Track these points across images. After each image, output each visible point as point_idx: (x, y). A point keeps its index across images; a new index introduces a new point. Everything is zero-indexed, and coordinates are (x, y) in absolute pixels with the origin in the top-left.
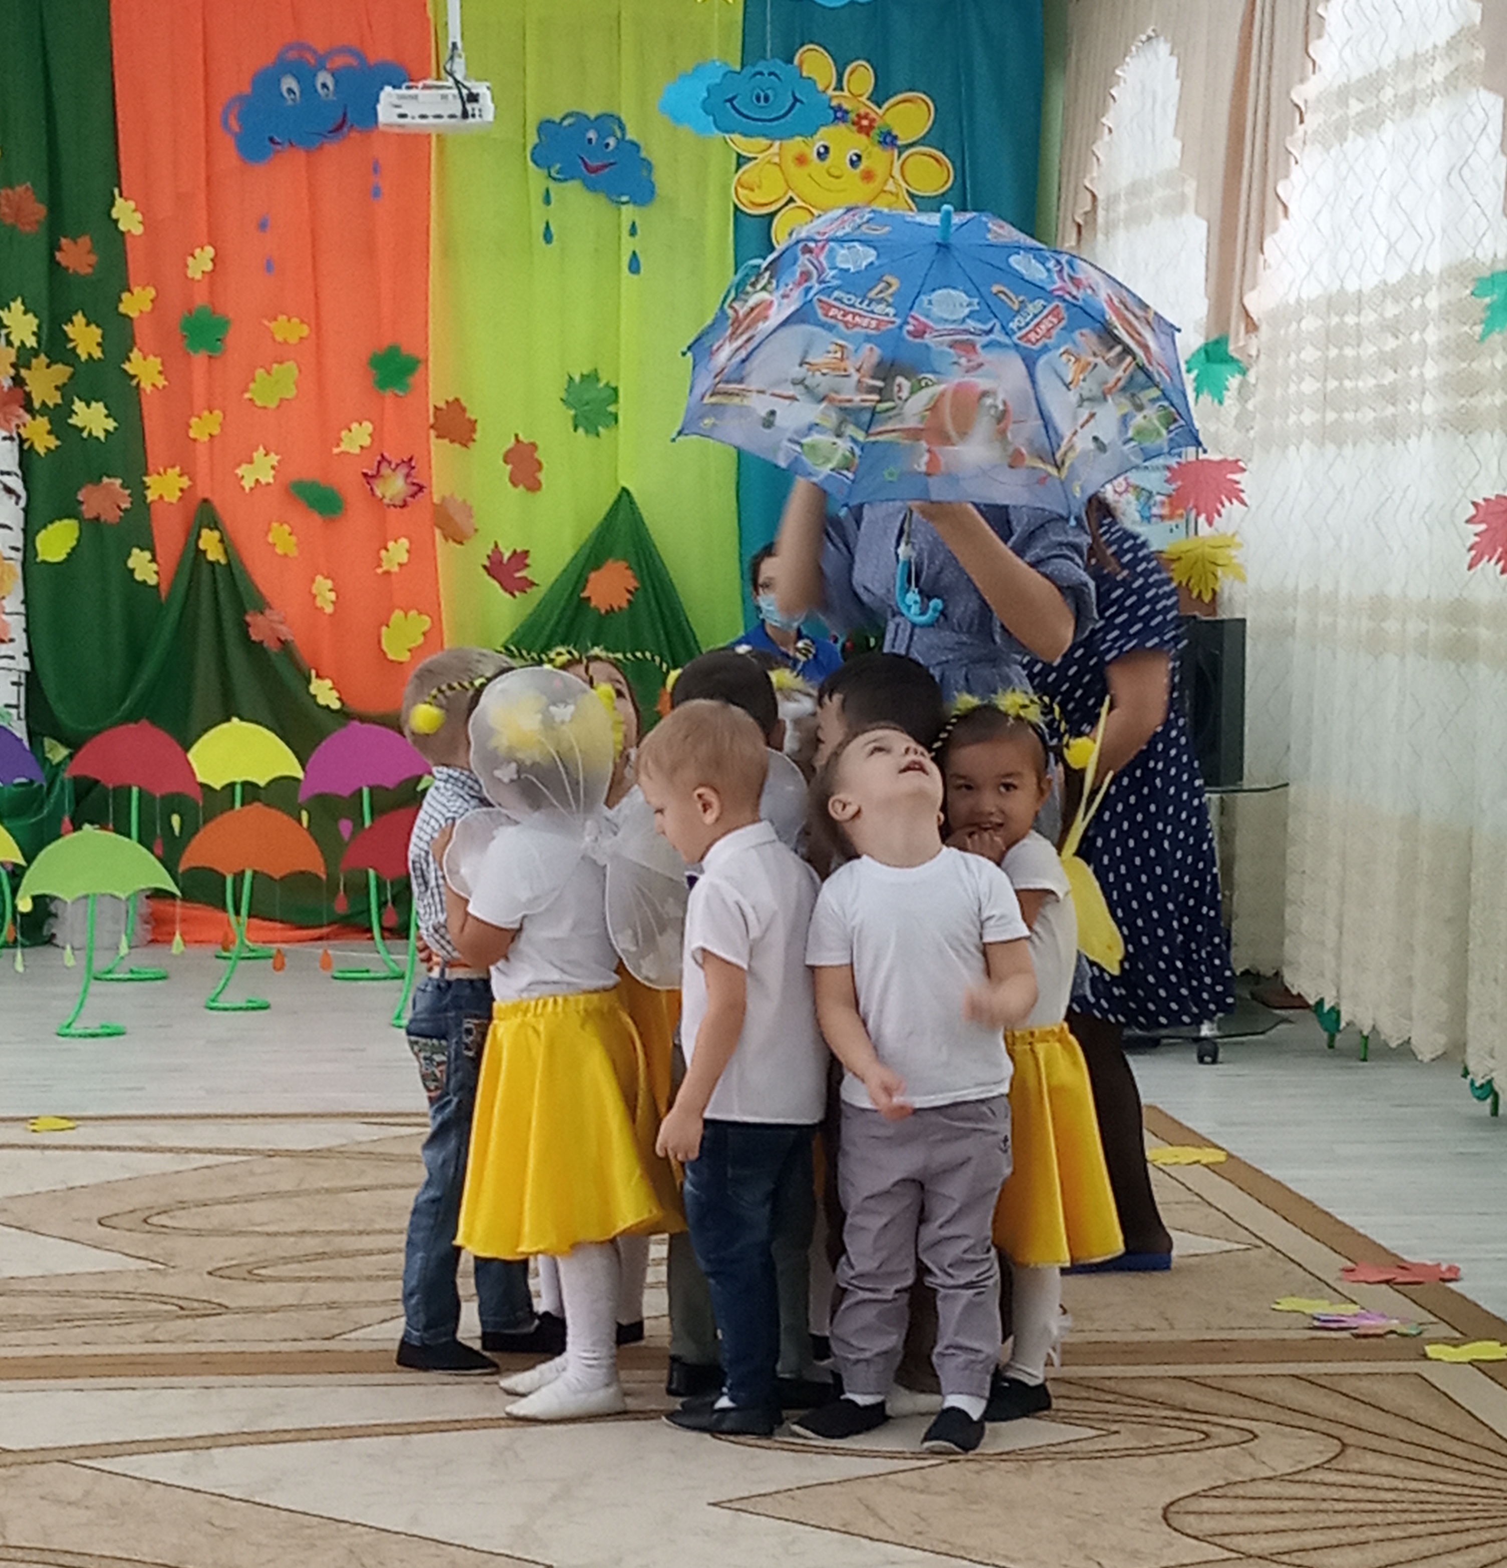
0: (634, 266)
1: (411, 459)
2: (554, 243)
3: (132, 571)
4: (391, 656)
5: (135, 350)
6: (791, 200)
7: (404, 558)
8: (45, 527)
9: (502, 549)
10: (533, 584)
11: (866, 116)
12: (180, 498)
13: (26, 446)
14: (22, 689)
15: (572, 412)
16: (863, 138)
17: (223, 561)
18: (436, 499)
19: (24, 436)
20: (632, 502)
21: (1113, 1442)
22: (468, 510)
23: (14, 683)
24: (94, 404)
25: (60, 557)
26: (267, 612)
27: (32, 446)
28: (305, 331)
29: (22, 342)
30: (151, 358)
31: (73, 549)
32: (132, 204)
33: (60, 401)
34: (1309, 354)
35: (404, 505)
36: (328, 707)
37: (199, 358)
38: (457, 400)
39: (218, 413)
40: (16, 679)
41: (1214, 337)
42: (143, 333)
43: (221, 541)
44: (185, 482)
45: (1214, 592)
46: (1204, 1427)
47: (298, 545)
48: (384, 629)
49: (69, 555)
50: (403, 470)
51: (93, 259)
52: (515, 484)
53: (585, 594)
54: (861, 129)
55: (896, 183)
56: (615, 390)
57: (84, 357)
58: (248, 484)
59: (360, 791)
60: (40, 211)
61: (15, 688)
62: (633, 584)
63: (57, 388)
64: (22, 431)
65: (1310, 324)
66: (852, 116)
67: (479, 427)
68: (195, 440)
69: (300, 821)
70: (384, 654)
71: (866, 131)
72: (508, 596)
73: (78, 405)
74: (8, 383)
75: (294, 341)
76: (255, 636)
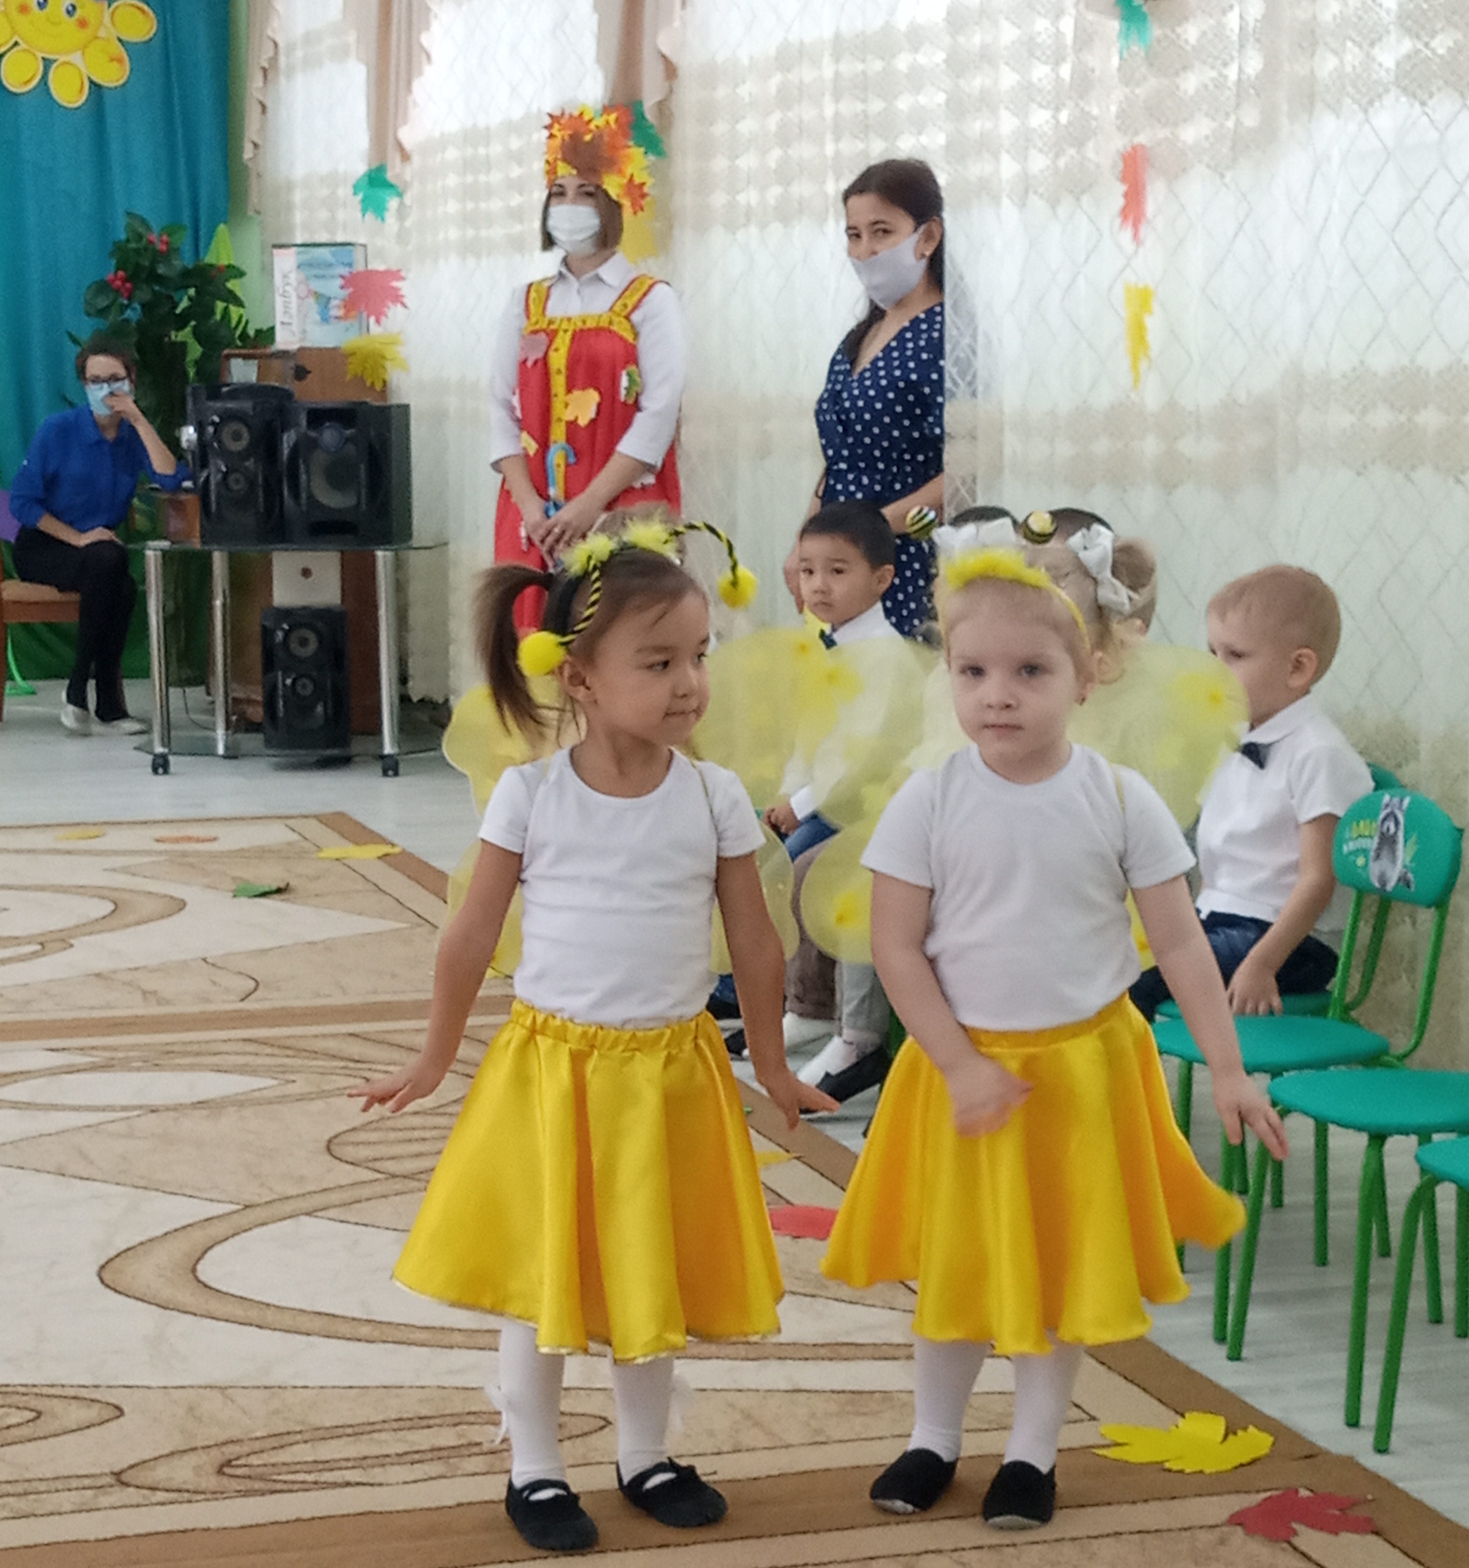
6: (16, 44)
21: (290, 1089)
34: (452, 180)
41: (374, 166)
45: (384, 382)
55: (110, 31)
65: (452, 154)
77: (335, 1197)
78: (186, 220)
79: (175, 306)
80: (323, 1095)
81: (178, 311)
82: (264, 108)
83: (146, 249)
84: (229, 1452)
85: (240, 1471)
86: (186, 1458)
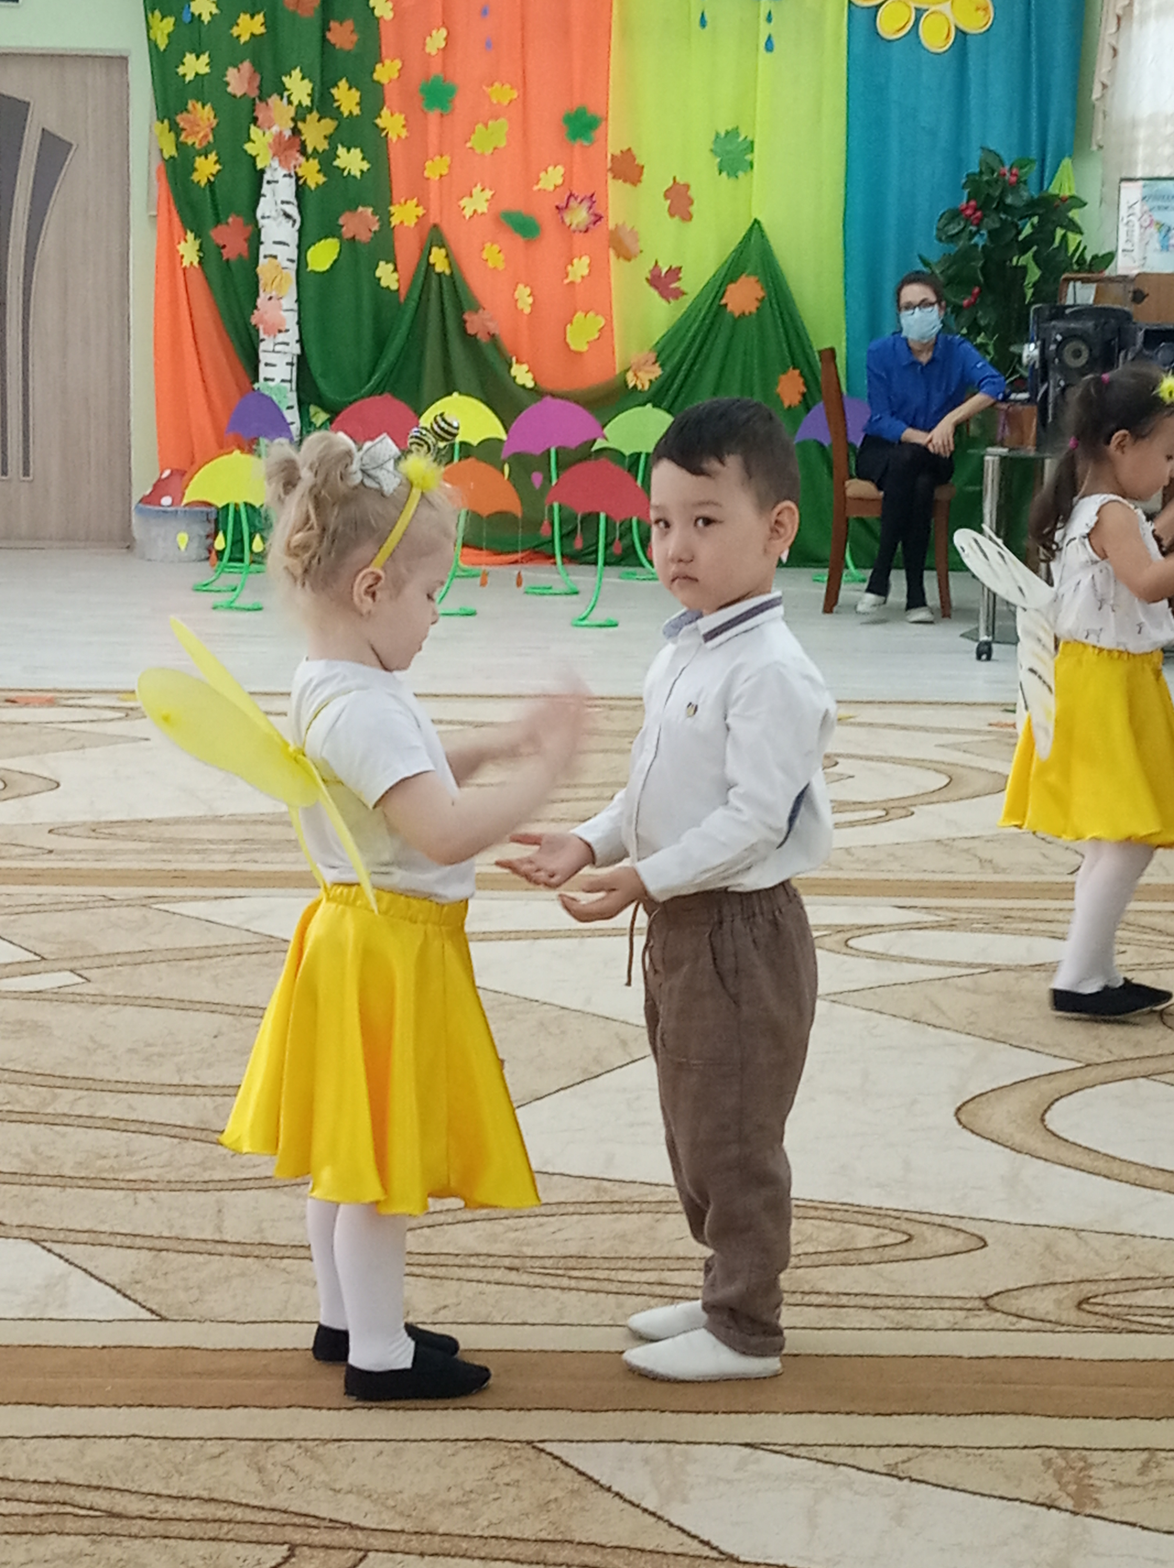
0: (769, 46)
1: (592, 196)
2: (707, 28)
3: (379, 279)
4: (573, 347)
5: (385, 108)
7: (586, 272)
8: (314, 244)
9: (660, 264)
10: (683, 293)
12: (416, 224)
13: (301, 182)
14: (295, 368)
15: (718, 160)
17: (448, 272)
19: (300, 174)
20: (761, 230)
22: (634, 234)
23: (288, 364)
24: (352, 150)
25: (326, 267)
26: (481, 311)
27: (305, 181)
28: (514, 94)
29: (300, 103)
30: (397, 115)
31: (335, 261)
33: (327, 147)
35: (586, 231)
36: (523, 386)
37: (433, 117)
38: (629, 150)
39: (447, 159)
40: (290, 360)
42: (391, 95)
43: (447, 256)
44: (420, 211)
47: (505, 261)
48: (569, 326)
49: (332, 266)
50: (586, 204)
51: (355, 38)
52: (672, 215)
53: (723, 301)
56: (752, 143)
57: (346, 114)
58: (468, 213)
59: (549, 451)
61: (289, 367)
62: (760, 294)
63: (325, 137)
64: (298, 170)
67: (645, 170)
68: (428, 179)
69: (503, 473)
70: (567, 345)
72: (664, 302)
73: (341, 151)
74: (288, 133)
75: (506, 102)
76: (471, 331)
77: (1170, 1064)
78: (1034, 154)
79: (1019, 233)
81: (1021, 238)
82: (1115, 51)
83: (997, 181)
84: (1088, 1289)
85: (1098, 1309)
86: (1047, 1290)
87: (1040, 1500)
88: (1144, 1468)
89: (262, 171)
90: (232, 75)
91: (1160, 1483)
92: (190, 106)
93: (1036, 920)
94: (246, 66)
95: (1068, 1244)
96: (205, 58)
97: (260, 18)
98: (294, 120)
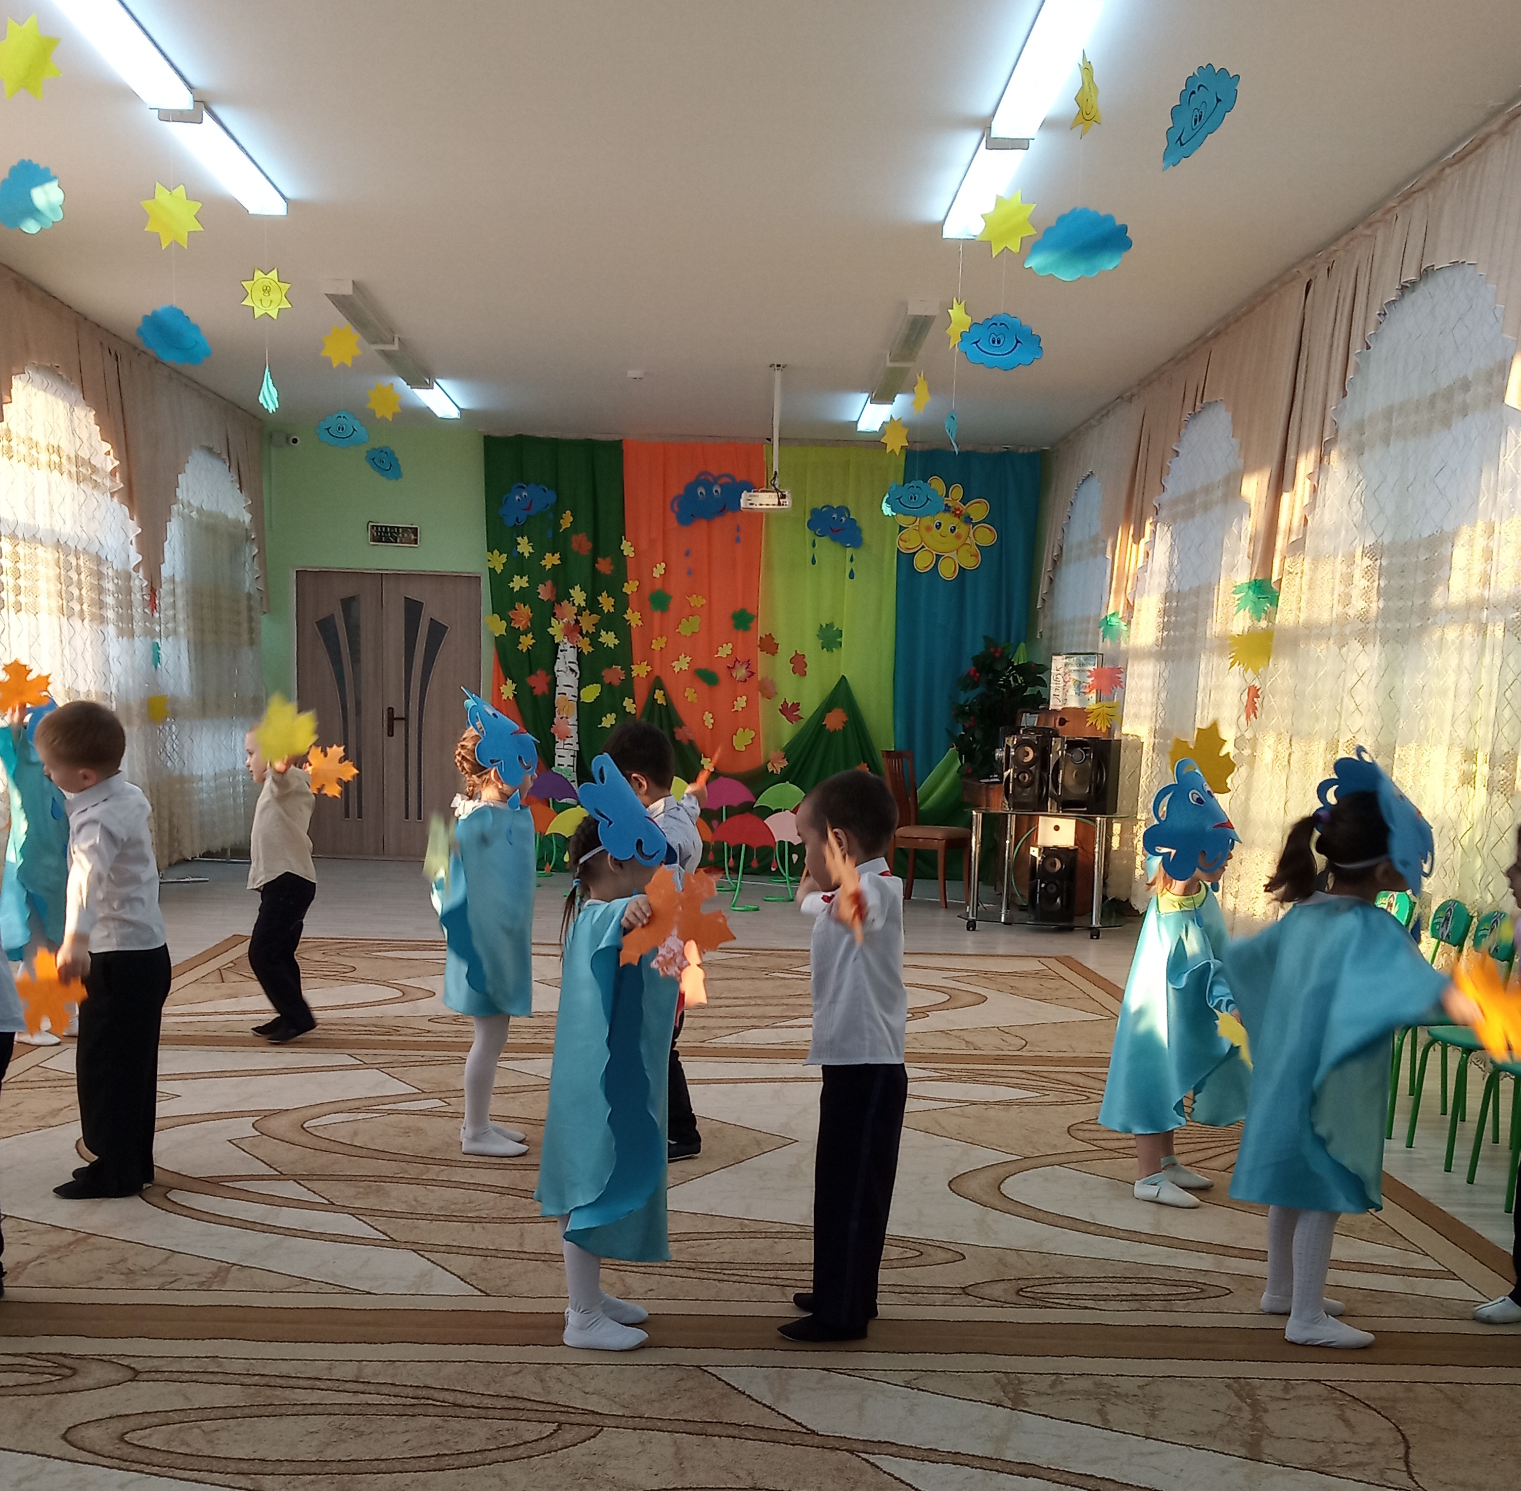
0: (852, 576)
1: (748, 661)
2: (816, 564)
3: (625, 708)
4: (737, 749)
5: (629, 609)
6: (923, 547)
7: (744, 705)
8: (587, 686)
9: (788, 702)
10: (801, 717)
11: (958, 509)
12: (646, 676)
13: (580, 651)
14: (575, 760)
15: (821, 641)
16: (957, 519)
17: (665, 704)
18: (759, 679)
19: (579, 646)
20: (846, 682)
21: (1047, 1099)
22: (773, 683)
24: (609, 632)
25: (591, 700)
26: (684, 727)
27: (582, 651)
28: (704, 601)
29: (579, 605)
30: (636, 613)
31: (598, 697)
32: (629, 543)
33: (594, 631)
35: (746, 681)
37: (657, 615)
38: (770, 634)
39: (665, 639)
40: (573, 755)
42: (633, 602)
43: (664, 695)
44: (649, 669)
46: (1088, 1094)
47: (698, 698)
48: (734, 736)
49: (595, 699)
50: (745, 666)
51: (612, 567)
52: (794, 673)
53: (824, 723)
54: (956, 515)
55: (972, 542)
56: (841, 631)
57: (606, 611)
58: (677, 670)
59: (720, 807)
60: (590, 545)
61: (572, 759)
62: (845, 719)
63: (594, 625)
64: (578, 644)
66: (952, 509)
67: (779, 646)
68: (653, 650)
70: (734, 747)
71: (958, 516)
72: (790, 723)
73: (603, 633)
74: (573, 623)
75: (699, 606)
76: (678, 738)
77: (1073, 1157)
80: (1063, 1103)
82: (1051, 581)
84: (1022, 1284)
85: (1029, 1295)
86: (999, 1284)
87: (993, 1402)
88: (1053, 1385)
89: (558, 644)
90: (541, 588)
91: (1062, 1393)
92: (516, 606)
93: (997, 1076)
94: (549, 583)
95: (1011, 1258)
96: (526, 578)
97: (557, 555)
98: (576, 614)
